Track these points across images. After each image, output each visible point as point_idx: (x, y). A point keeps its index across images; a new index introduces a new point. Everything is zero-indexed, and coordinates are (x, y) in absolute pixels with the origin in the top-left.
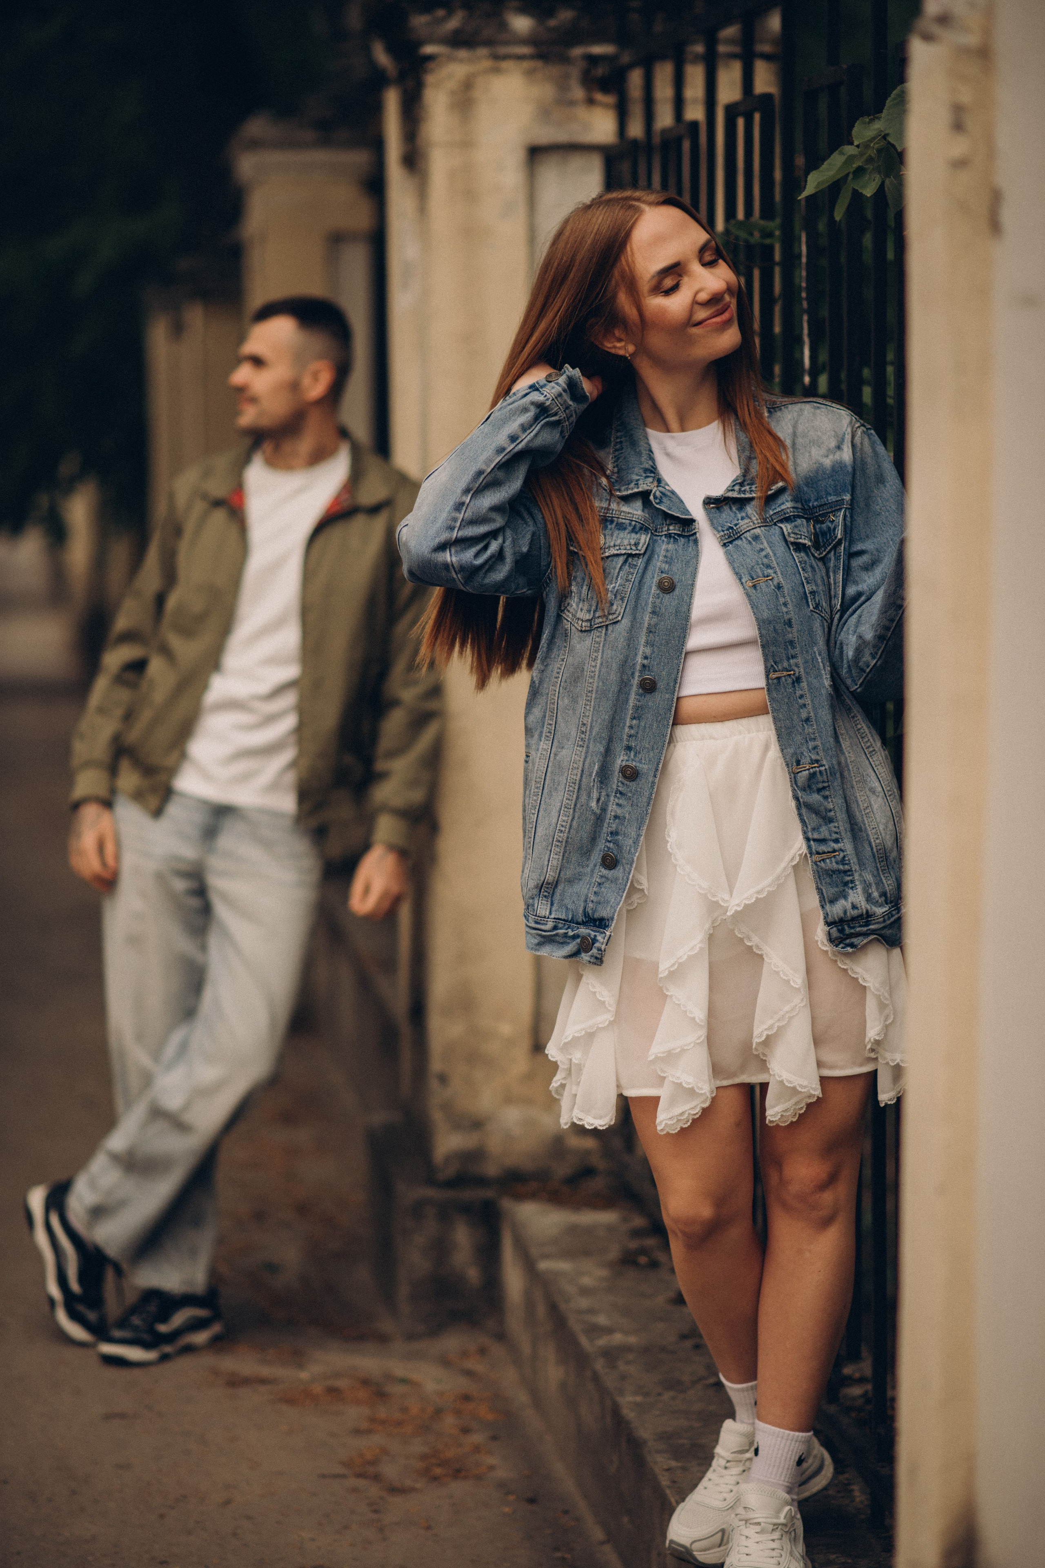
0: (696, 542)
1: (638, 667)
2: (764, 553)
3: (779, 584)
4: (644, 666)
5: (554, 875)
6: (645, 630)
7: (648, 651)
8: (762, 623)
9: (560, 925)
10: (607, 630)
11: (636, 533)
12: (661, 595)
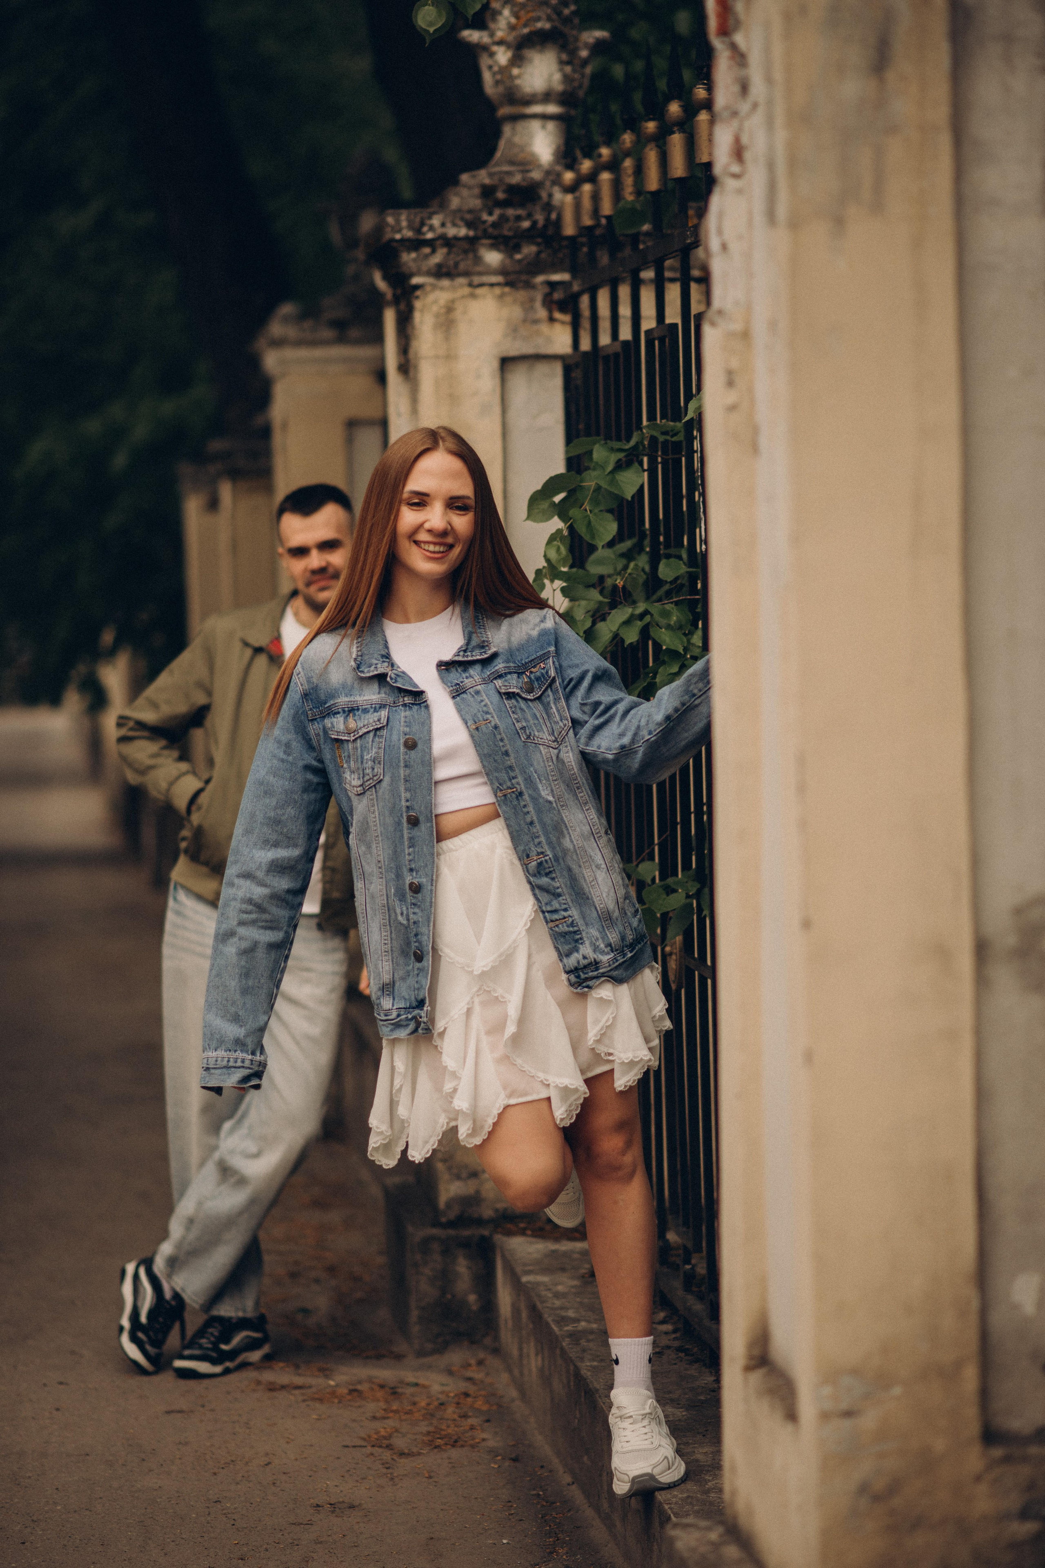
0: (427, 707)
1: (404, 809)
2: (483, 703)
3: (495, 725)
4: (408, 807)
5: (388, 977)
6: (403, 781)
7: (408, 795)
8: (483, 757)
9: (402, 1013)
10: (375, 788)
11: (377, 712)
12: (408, 752)
